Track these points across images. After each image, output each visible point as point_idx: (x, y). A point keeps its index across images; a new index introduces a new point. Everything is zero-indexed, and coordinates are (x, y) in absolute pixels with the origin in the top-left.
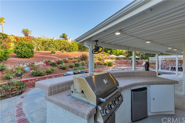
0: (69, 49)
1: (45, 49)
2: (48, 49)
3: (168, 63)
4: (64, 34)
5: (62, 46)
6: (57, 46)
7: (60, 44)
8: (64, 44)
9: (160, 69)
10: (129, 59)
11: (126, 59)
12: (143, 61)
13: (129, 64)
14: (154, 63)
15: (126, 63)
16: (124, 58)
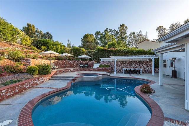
9: (115, 72)
10: (76, 60)
11: (72, 60)
12: (93, 63)
13: (76, 67)
14: (106, 65)
15: (72, 66)
16: (69, 59)
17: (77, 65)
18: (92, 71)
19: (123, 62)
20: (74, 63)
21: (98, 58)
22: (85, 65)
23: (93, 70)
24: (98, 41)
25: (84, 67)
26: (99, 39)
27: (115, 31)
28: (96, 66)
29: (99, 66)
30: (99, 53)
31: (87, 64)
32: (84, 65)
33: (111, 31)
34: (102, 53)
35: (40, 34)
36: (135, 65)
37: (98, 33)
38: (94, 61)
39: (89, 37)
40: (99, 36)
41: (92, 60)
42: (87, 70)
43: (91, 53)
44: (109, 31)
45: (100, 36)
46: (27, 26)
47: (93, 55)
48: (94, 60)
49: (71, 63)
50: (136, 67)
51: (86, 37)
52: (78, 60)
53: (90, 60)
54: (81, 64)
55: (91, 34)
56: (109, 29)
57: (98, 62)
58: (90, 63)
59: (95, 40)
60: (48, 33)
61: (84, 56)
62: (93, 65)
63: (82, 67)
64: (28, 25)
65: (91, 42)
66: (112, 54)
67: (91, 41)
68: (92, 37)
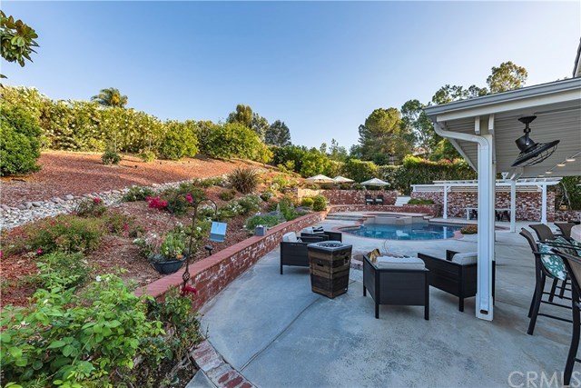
0: (166, 148)
1: (56, 141)
2: (69, 141)
3: (458, 201)
4: (111, 93)
5: (132, 134)
6: (114, 133)
7: (126, 128)
8: (141, 129)
9: (445, 216)
10: (356, 188)
11: (349, 188)
12: (395, 195)
13: (357, 203)
14: (425, 201)
15: (349, 201)
16: (343, 186)
17: (359, 199)
18: (392, 211)
19: (469, 193)
20: (354, 194)
21: (406, 184)
22: (377, 200)
23: (396, 209)
24: (414, 130)
25: (375, 203)
26: (415, 125)
27: (477, 89)
28: (402, 201)
29: (409, 203)
30: (411, 172)
31: (380, 197)
32: (374, 200)
33: (460, 95)
34: (417, 172)
35: (263, 125)
36: (504, 201)
37: (411, 106)
38: (396, 191)
39: (383, 120)
40: (416, 116)
41: (392, 189)
42: (381, 210)
43: (389, 172)
44: (454, 92)
45: (418, 115)
46: (236, 112)
47: (396, 177)
48: (397, 188)
49: (347, 196)
50: (504, 205)
51: (375, 118)
52: (361, 189)
53: (387, 188)
54: (367, 196)
55: (391, 109)
56: (454, 88)
57: (407, 192)
58: (387, 194)
59: (403, 126)
60: (278, 123)
61: (374, 181)
62: (395, 200)
63: (371, 203)
64: (240, 108)
65: (391, 132)
66: (444, 173)
67: (389, 130)
68: (394, 117)
